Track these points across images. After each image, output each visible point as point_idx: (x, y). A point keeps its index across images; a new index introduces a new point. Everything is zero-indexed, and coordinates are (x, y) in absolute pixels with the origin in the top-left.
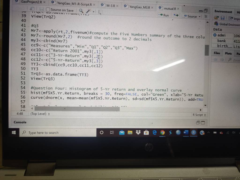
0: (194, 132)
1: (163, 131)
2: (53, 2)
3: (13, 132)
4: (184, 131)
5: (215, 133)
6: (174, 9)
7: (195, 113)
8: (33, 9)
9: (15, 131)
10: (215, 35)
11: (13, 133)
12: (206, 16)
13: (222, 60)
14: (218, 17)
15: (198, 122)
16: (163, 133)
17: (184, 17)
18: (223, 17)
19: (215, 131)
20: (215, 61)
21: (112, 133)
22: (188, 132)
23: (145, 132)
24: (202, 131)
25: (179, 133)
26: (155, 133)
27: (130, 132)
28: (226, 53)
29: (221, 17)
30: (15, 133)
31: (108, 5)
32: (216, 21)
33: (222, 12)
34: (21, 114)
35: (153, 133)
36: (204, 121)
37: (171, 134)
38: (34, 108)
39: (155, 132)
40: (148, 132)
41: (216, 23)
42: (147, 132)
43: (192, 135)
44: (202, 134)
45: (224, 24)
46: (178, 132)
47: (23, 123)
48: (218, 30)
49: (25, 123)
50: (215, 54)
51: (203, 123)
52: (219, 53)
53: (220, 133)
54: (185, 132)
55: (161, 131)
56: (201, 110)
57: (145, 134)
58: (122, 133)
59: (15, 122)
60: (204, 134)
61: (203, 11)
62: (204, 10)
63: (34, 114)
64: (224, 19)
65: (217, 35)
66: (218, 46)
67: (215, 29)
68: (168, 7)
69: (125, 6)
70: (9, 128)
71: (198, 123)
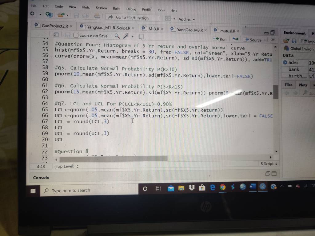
0: (263, 186)
1: (223, 185)
2: (82, 26)
3: (31, 190)
4: (251, 185)
5: (290, 186)
6: (233, 31)
7: (263, 162)
8: (57, 35)
9: (35, 190)
10: (285, 62)
11: (31, 192)
12: (273, 40)
13: (295, 93)
14: (289, 40)
15: (268, 172)
16: (223, 187)
17: (246, 40)
18: (295, 40)
19: (290, 184)
20: (286, 95)
21: (158, 189)
22: (255, 186)
23: (200, 187)
24: (273, 185)
25: (244, 187)
26: (213, 188)
27: (181, 188)
28: (300, 85)
29: (292, 40)
30: (34, 192)
31: (150, 28)
32: (285, 44)
33: (293, 33)
34: (43, 167)
35: (211, 188)
36: (276, 172)
37: (234, 189)
38: (58, 160)
39: (213, 186)
40: (205, 186)
41: (286, 48)
42: (202, 186)
43: (261, 189)
44: (273, 189)
45: (296, 49)
46: (242, 186)
47: (44, 178)
48: (289, 56)
49: (48, 178)
50: (286, 86)
51: (274, 174)
52: (291, 85)
53: (297, 187)
54: (251, 187)
55: (221, 185)
56: (270, 157)
57: (200, 189)
58: (171, 188)
59: (35, 178)
60: (276, 188)
61: (269, 33)
62: (271, 32)
63: (59, 167)
64: (296, 43)
65: (288, 62)
66: (290, 76)
67: (285, 55)
68: (225, 30)
69: (172, 29)
70: (27, 185)
71: (268, 174)
